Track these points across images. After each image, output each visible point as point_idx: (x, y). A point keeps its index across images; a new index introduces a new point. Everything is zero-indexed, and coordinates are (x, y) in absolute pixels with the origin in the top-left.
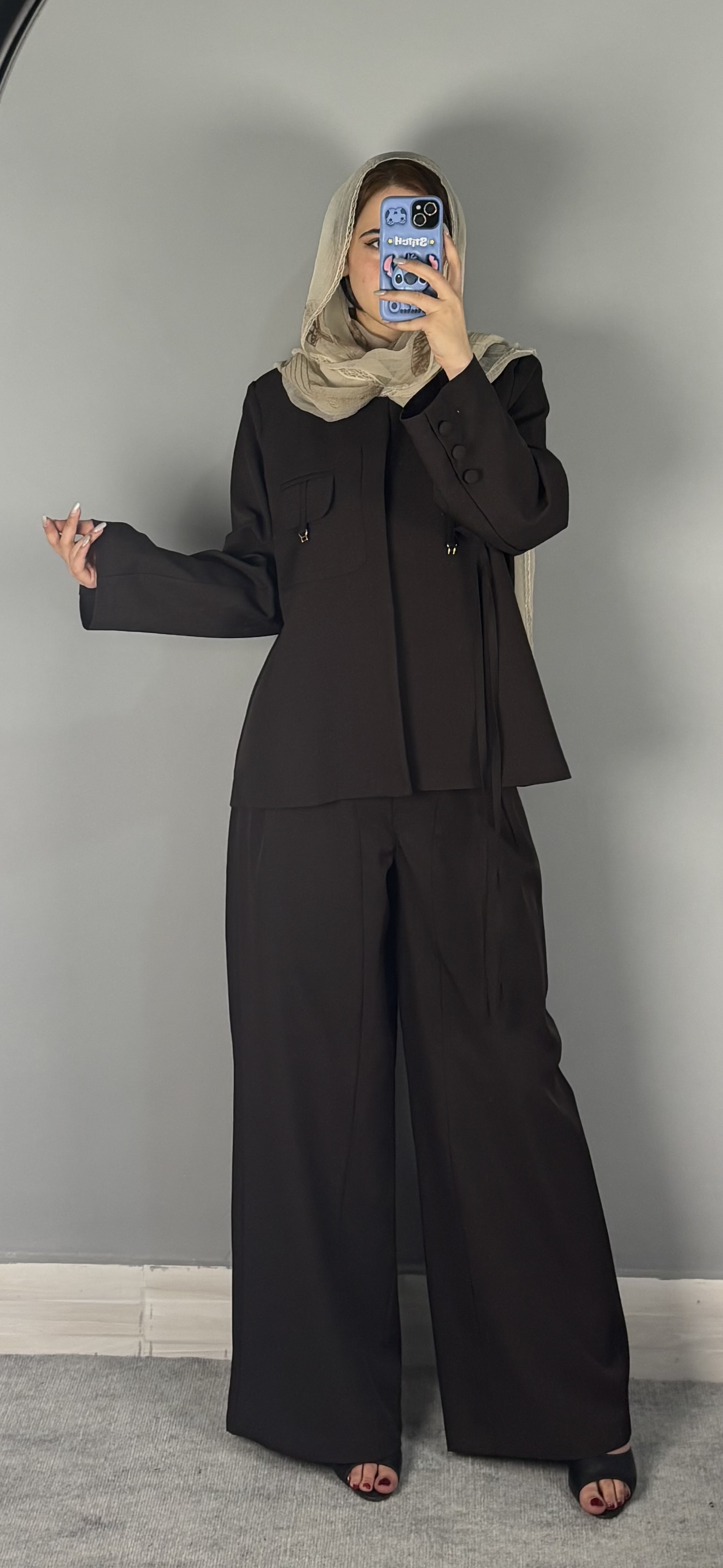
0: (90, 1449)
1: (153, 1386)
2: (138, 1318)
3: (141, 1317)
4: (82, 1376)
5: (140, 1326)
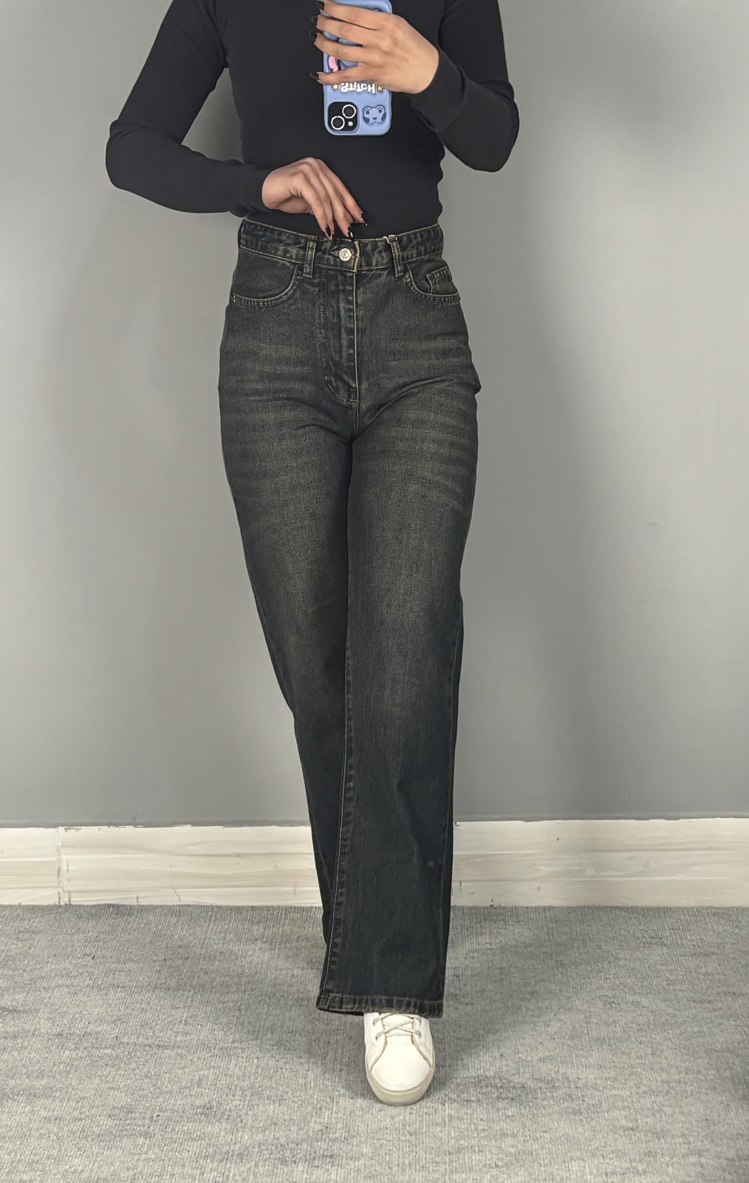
1: (71, 924)
2: (57, 873)
3: (59, 870)
4: (6, 920)
5: (59, 879)
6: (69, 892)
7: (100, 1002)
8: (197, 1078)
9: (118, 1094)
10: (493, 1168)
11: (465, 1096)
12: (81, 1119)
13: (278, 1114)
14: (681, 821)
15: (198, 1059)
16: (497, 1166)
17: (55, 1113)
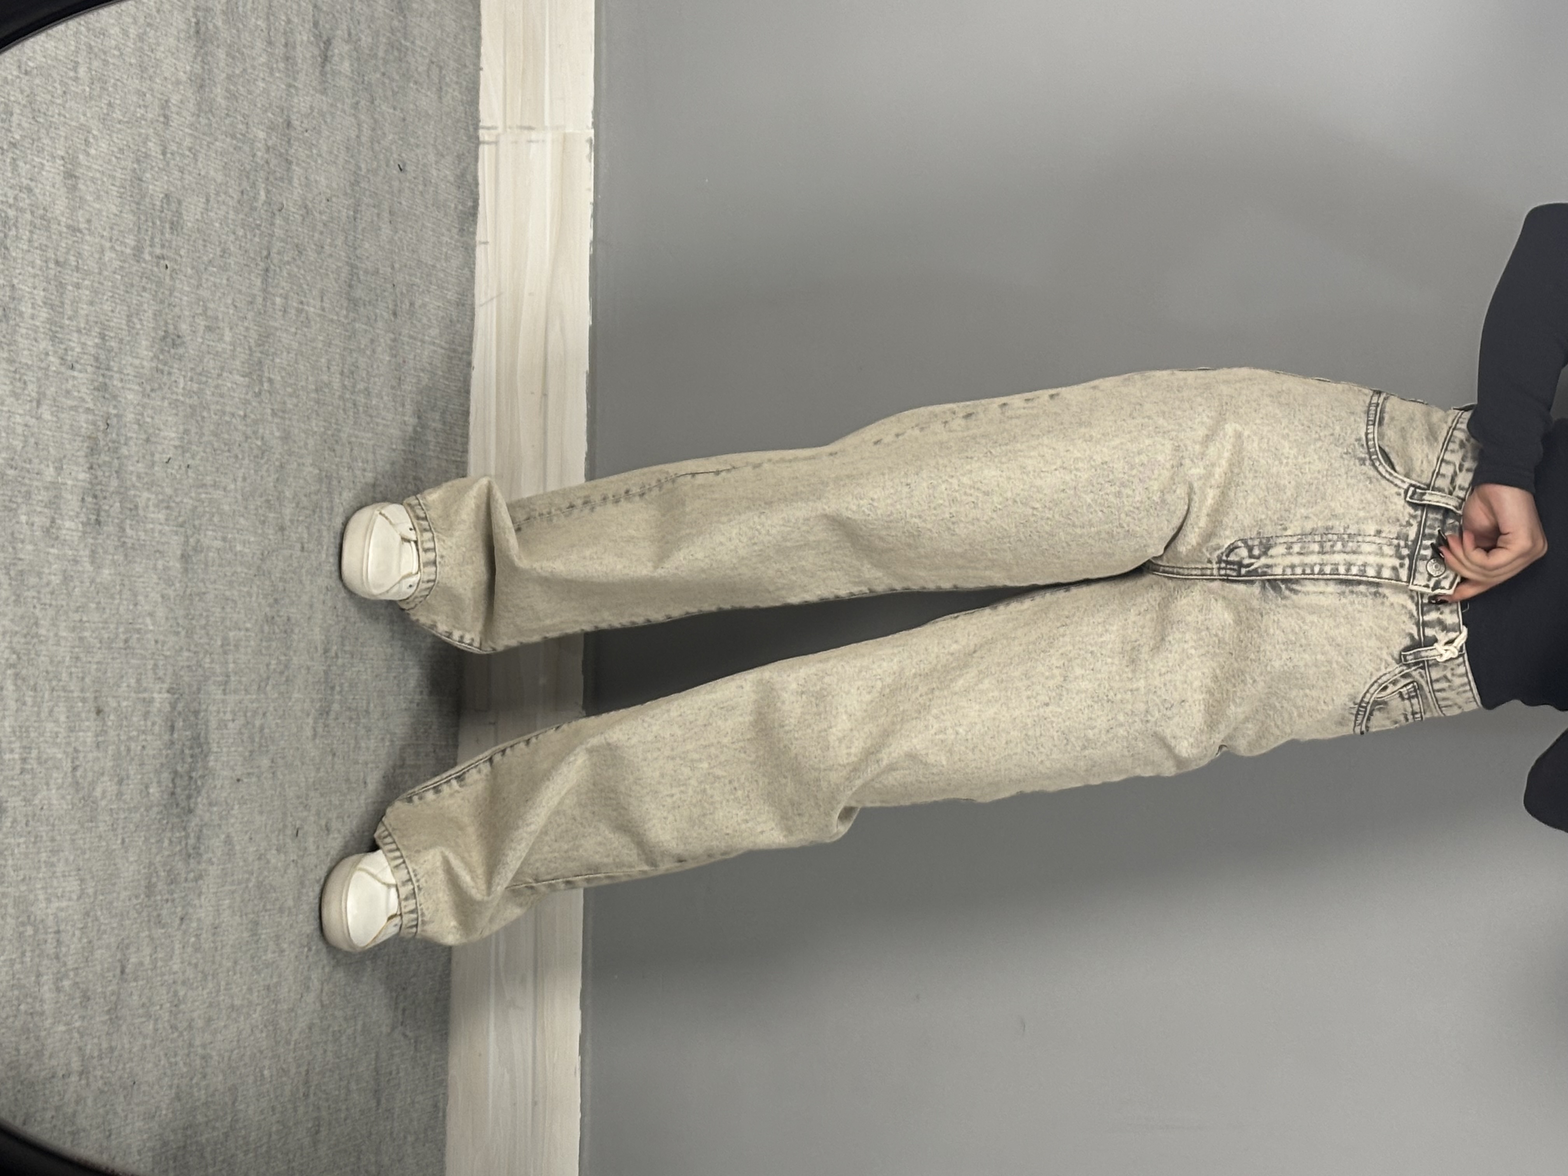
0: (392, 54)
1: (450, 144)
2: (526, 126)
3: (529, 128)
4: (460, 49)
5: (517, 127)
6: (496, 143)
7: (334, 185)
8: (221, 324)
9: (199, 209)
10: (73, 762)
11: (180, 724)
12: (164, 153)
13: (161, 444)
14: (577, 1059)
15: (247, 329)
16: (75, 769)
17: (175, 116)
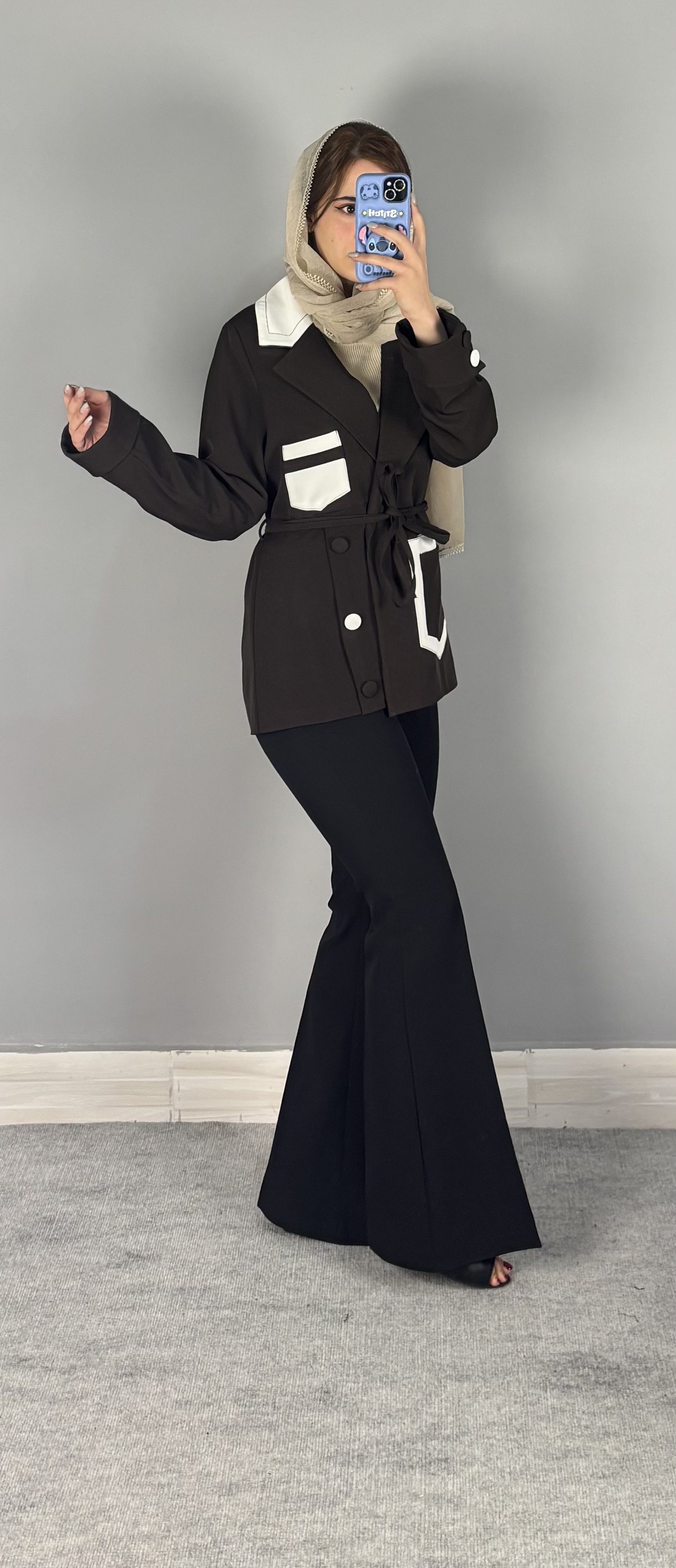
0: (132, 1197)
1: (182, 1146)
2: (168, 1092)
3: (171, 1090)
4: (124, 1139)
5: (170, 1098)
6: (180, 1111)
7: (216, 1247)
10: (600, 1478)
11: (565, 1380)
12: (209, 1405)
15: (312, 1324)
16: (604, 1476)
17: (185, 1395)
